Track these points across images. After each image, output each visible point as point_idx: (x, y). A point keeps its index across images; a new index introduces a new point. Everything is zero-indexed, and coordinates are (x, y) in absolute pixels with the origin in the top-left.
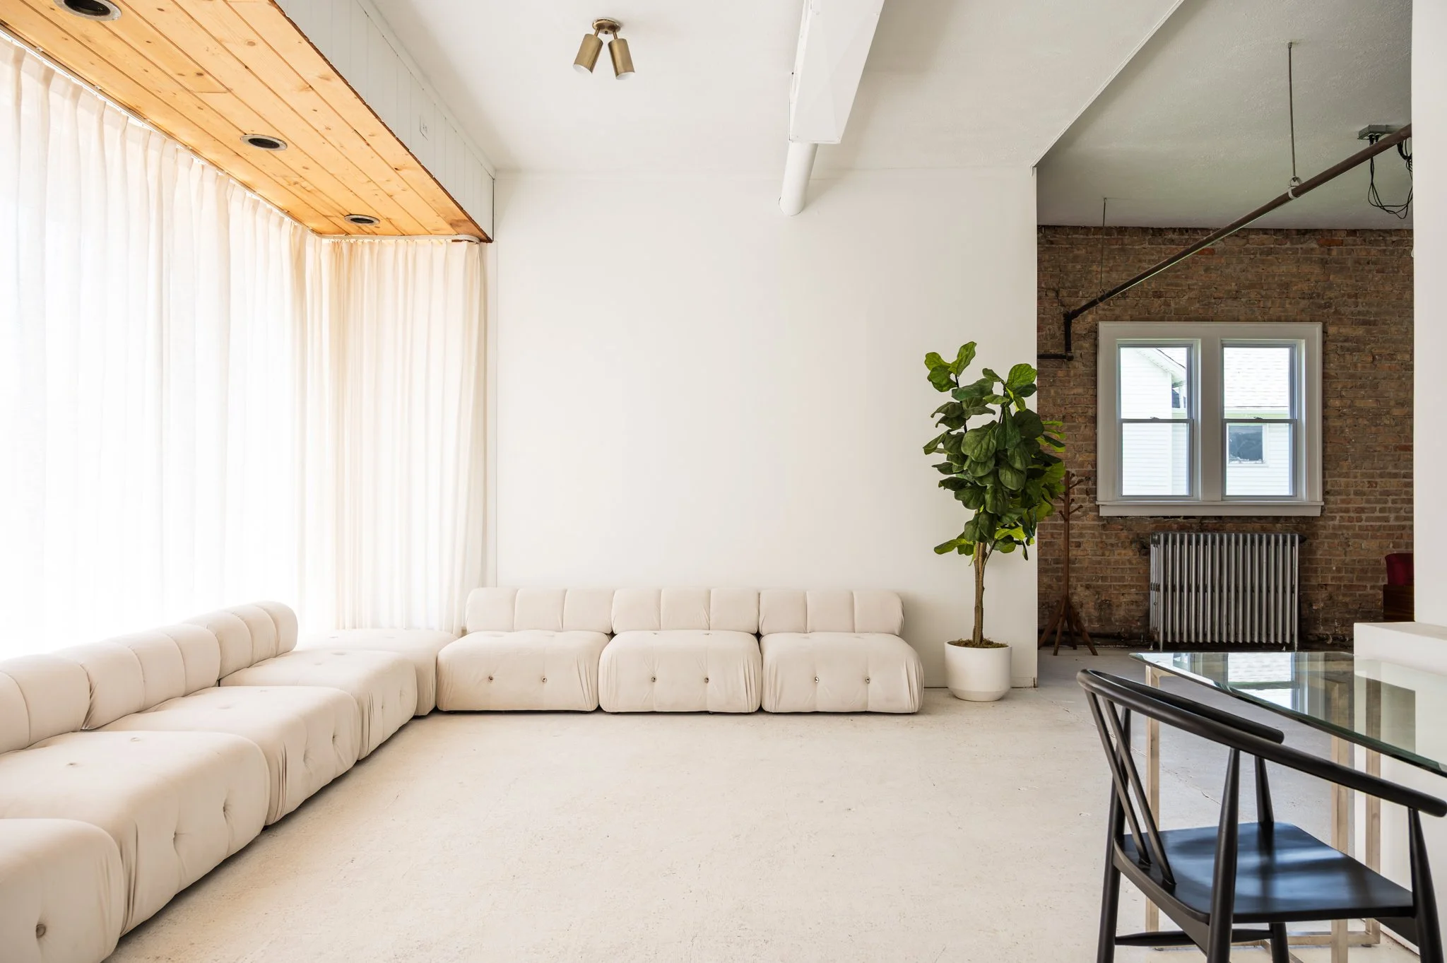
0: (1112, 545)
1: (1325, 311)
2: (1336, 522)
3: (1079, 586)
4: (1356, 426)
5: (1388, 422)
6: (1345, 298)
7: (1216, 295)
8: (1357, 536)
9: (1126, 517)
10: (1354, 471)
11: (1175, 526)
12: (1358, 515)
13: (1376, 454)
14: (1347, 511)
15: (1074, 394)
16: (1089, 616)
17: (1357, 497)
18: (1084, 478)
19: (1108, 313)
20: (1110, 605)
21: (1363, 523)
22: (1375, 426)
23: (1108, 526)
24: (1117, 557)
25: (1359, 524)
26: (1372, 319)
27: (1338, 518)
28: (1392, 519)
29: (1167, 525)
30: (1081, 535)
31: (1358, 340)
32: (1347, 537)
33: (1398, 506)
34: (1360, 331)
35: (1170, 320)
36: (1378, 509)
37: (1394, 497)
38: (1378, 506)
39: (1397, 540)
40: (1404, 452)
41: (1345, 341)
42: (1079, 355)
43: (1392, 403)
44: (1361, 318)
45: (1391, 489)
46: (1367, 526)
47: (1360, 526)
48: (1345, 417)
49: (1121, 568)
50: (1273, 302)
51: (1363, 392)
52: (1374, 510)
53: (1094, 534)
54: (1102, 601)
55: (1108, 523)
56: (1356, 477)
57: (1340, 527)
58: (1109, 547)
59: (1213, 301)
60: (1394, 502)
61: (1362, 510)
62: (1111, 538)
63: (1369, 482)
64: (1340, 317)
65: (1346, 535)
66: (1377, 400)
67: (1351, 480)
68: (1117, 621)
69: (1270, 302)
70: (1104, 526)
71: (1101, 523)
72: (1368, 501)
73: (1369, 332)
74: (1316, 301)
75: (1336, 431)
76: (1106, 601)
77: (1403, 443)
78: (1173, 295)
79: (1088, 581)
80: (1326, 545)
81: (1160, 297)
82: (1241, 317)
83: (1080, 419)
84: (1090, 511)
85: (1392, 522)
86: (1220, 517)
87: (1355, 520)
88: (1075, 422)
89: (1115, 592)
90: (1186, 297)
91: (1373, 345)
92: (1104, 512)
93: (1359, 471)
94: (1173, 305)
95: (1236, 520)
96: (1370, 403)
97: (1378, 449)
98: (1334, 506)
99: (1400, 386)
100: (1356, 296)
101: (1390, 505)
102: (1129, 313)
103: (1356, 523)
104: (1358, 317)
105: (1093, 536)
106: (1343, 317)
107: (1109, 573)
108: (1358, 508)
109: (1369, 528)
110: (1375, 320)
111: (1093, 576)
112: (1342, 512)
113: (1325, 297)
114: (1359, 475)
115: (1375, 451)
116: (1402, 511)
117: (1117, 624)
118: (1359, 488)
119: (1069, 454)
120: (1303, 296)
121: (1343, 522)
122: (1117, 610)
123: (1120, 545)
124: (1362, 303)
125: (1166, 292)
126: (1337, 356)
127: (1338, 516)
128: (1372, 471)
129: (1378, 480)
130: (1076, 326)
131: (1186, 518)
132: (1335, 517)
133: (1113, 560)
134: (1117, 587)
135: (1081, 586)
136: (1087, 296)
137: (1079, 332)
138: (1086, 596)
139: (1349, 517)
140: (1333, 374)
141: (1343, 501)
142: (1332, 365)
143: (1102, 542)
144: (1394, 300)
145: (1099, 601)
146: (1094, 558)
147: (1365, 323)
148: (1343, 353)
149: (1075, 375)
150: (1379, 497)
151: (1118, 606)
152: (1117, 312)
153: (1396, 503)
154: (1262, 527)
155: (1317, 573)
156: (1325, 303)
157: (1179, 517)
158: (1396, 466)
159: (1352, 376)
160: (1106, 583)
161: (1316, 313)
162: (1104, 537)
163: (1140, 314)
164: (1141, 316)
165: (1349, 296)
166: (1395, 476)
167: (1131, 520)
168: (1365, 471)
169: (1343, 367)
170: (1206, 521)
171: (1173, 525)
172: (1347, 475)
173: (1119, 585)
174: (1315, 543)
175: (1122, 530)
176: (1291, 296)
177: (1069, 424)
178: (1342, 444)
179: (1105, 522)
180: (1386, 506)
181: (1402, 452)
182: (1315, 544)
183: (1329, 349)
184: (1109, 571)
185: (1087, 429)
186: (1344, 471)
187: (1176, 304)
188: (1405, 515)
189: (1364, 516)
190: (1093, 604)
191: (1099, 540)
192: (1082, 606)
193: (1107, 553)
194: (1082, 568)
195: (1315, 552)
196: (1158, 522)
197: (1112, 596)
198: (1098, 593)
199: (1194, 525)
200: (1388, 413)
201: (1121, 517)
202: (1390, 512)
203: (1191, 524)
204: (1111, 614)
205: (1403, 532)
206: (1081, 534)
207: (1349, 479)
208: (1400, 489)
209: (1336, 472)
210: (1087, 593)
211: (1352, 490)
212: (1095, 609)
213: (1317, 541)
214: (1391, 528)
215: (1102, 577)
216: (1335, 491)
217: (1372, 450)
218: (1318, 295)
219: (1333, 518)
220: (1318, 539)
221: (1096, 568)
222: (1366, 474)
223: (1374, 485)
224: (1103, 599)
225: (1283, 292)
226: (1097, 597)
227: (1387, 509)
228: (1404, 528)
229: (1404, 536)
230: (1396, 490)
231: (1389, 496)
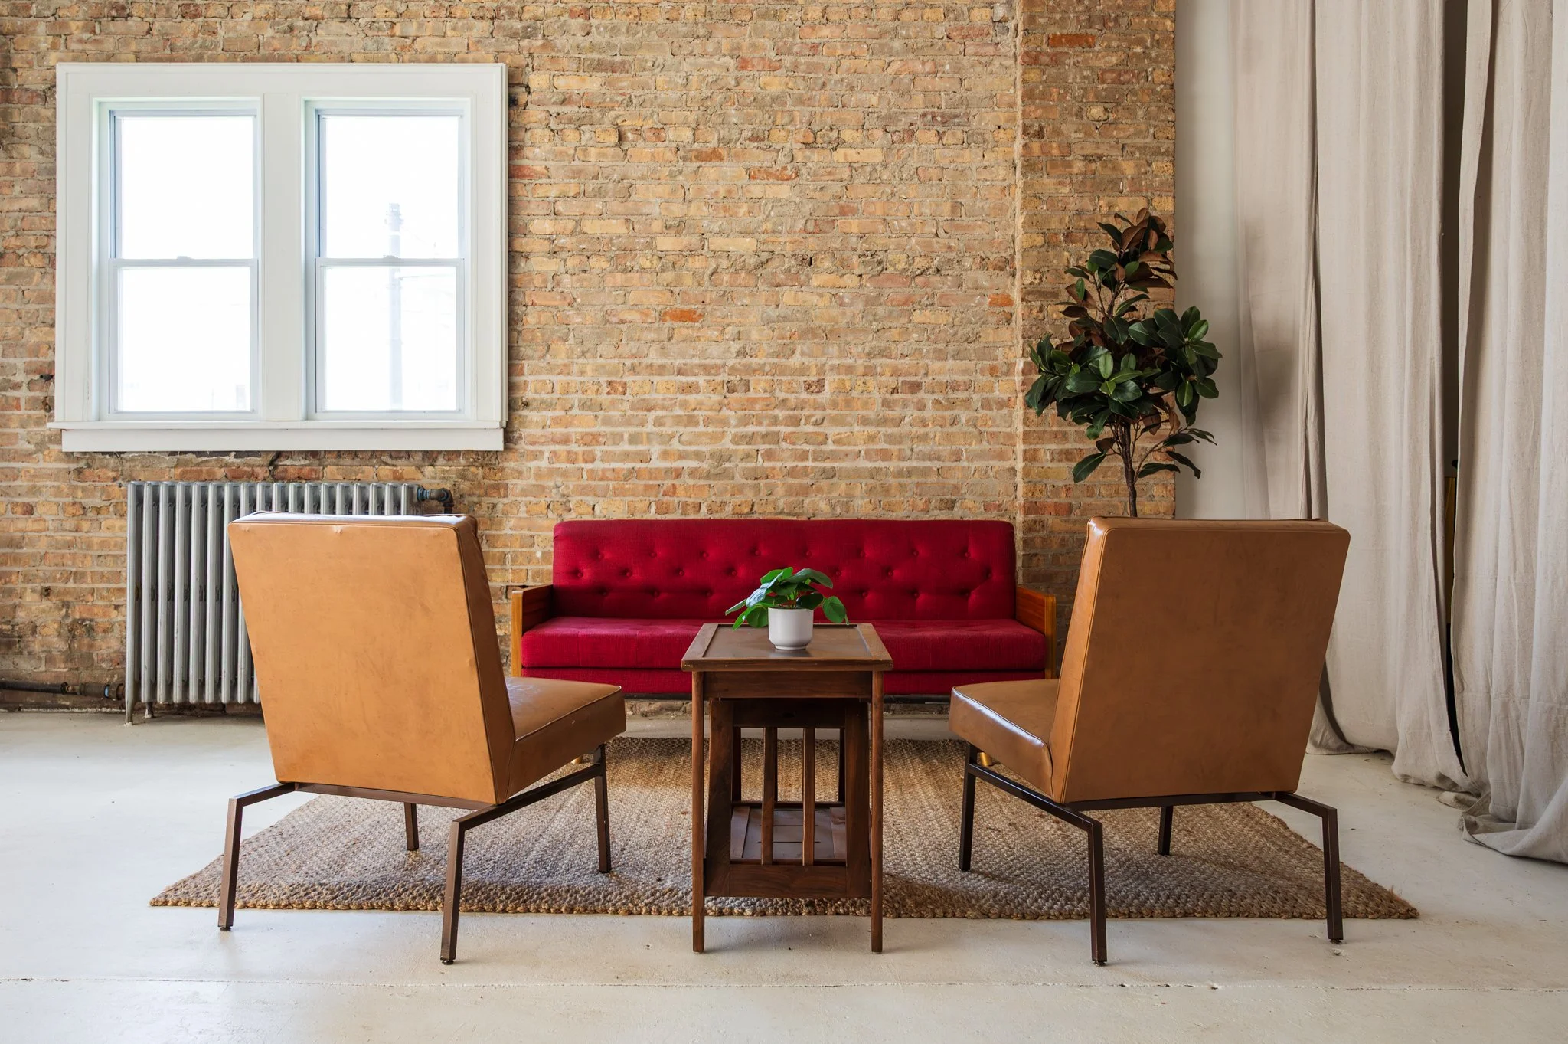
0: (98, 510)
1: (525, 43)
2: (544, 464)
3: (29, 591)
4: (585, 272)
5: (647, 264)
6: (566, 17)
7: (308, 12)
8: (584, 490)
9: (120, 453)
10: (582, 360)
11: (221, 473)
12: (586, 448)
13: (624, 327)
14: (565, 441)
15: (20, 211)
16: (50, 652)
17: (585, 413)
18: (37, 377)
19: (88, 47)
20: (90, 630)
21: (598, 465)
22: (624, 271)
23: (87, 472)
24: (104, 534)
25: (589, 466)
26: (618, 58)
27: (547, 455)
28: (654, 457)
29: (205, 469)
30: (34, 490)
31: (586, 101)
32: (565, 492)
33: (667, 430)
34: (593, 84)
35: (213, 59)
36: (626, 437)
37: (660, 413)
38: (627, 431)
39: (666, 498)
40: (681, 324)
41: (563, 102)
42: (33, 133)
43: (657, 226)
44: (596, 56)
45: (655, 396)
46: (604, 471)
47: (592, 471)
48: (564, 255)
49: (113, 556)
50: (420, 26)
51: (599, 205)
52: (617, 438)
53: (59, 487)
54: (75, 621)
55: (85, 464)
56: (582, 373)
57: (551, 473)
58: (91, 515)
59: (301, 23)
60: (659, 422)
61: (595, 438)
62: (94, 496)
63: (610, 383)
64: (553, 54)
65: (563, 490)
66: (627, 220)
67: (575, 379)
68: (103, 661)
69: (415, 24)
70: (79, 471)
71: (73, 466)
72: (607, 421)
73: (608, 83)
74: (506, 23)
75: (545, 281)
76: (84, 620)
77: (679, 306)
78: (223, 12)
79: (47, 580)
80: (523, 508)
81: (195, 16)
82: (355, 56)
83: (33, 260)
84: (51, 441)
85: (656, 463)
86: (314, 454)
87: (580, 458)
88: (23, 265)
89: (100, 603)
90: (248, 17)
91: (619, 111)
92: (70, 444)
93: (591, 361)
94: (221, 32)
95: (348, 461)
96: (615, 227)
97: (628, 317)
98: (538, 432)
99: (674, 191)
100: (586, 13)
101: (649, 428)
102: (133, 47)
103: (583, 465)
104: (590, 56)
105: (58, 491)
106: (561, 55)
107: (89, 566)
108: (587, 434)
109: (609, 474)
110: (623, 63)
111: (58, 571)
112: (554, 442)
113: (525, 16)
114: (589, 368)
115: (622, 322)
116: (675, 441)
117: (104, 665)
118: (591, 395)
119: (10, 329)
120: (481, 14)
121: (558, 461)
122: (103, 639)
123: (111, 509)
124: (598, 28)
125: (207, 8)
126: (548, 132)
127: (547, 449)
128: (616, 361)
129: (629, 379)
130: (26, 73)
131: (239, 454)
132: (542, 453)
133: (96, 540)
134: (105, 593)
135: (34, 591)
136: (47, 13)
137: (33, 87)
138: (44, 611)
139: (569, 452)
140: (538, 168)
141: (557, 421)
142: (537, 150)
143: (74, 504)
144: (660, 21)
145: (70, 620)
146: (59, 536)
147: (599, 66)
148: (562, 127)
149: (24, 171)
150: (629, 413)
151: (105, 631)
152: (109, 45)
153: (662, 424)
154: (395, 472)
155: (504, 564)
156: (525, 28)
157: (227, 453)
158: (663, 352)
159: (577, 174)
160: (84, 586)
161: (508, 48)
162: (80, 494)
163: (155, 50)
164: (156, 56)
165: (572, 14)
166: (662, 370)
167: (132, 460)
168: (601, 361)
169: (559, 156)
170: (288, 462)
171: (216, 469)
172: (565, 370)
173: (108, 590)
174: (502, 503)
175: (115, 479)
176: (459, 13)
177: (11, 269)
178: (556, 307)
179: (82, 464)
180: (644, 429)
181: (676, 324)
182: (500, 507)
183: (532, 119)
184: (88, 562)
185: (45, 281)
186: (560, 362)
187: (228, 30)
188: (681, 448)
189: (598, 450)
190: (56, 626)
191: (70, 499)
192: (34, 630)
193: (85, 525)
194: (33, 555)
195: (500, 523)
196: (186, 463)
197: (96, 611)
198: (66, 605)
199: (258, 470)
200: (649, 245)
201: (111, 454)
202: (649, 441)
203: (252, 466)
204: (91, 646)
205: (676, 482)
206: (34, 487)
207: (569, 378)
208: (671, 396)
209: (543, 364)
210: (46, 604)
211: (575, 399)
212: (60, 635)
213: (506, 500)
214: (652, 474)
215: (75, 573)
216: (542, 402)
217: (615, 320)
218: (511, 12)
219: (537, 456)
220: (506, 496)
221: (63, 556)
222: (603, 366)
223: (621, 389)
224: (77, 617)
225: (442, 5)
226: (64, 611)
227: (645, 436)
228: (678, 473)
229: (680, 491)
230: (664, 399)
231: (649, 411)
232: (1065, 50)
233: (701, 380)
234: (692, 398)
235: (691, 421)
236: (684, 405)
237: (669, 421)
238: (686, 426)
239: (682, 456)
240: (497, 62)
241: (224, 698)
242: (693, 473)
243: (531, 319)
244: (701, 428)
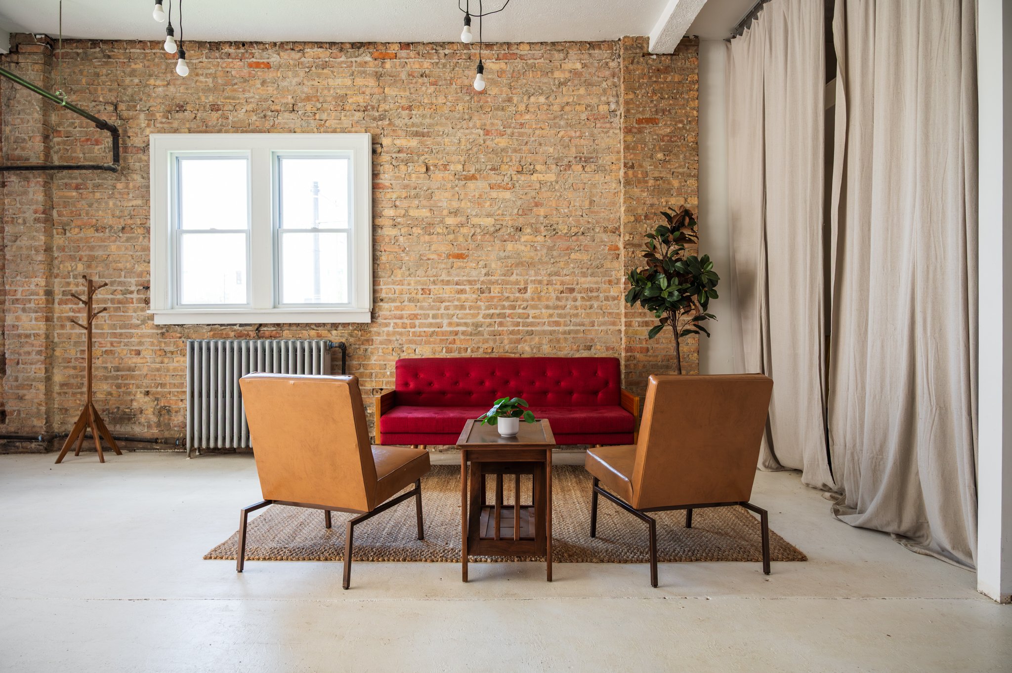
0: (172, 353)
1: (380, 123)
2: (391, 329)
3: (139, 392)
4: (410, 235)
5: (440, 231)
6: (400, 110)
7: (273, 108)
8: (411, 342)
9: (183, 325)
10: (409, 278)
11: (232, 334)
12: (411, 321)
13: (429, 262)
14: (401, 318)
15: (132, 206)
16: (149, 422)
17: (411, 304)
18: (142, 288)
19: (165, 126)
20: (169, 411)
21: (417, 329)
22: (429, 235)
23: (166, 334)
24: (175, 364)
25: (413, 330)
26: (426, 130)
27: (392, 324)
28: (444, 325)
29: (224, 332)
30: (140, 343)
31: (410, 151)
32: (401, 343)
33: (451, 312)
34: (414, 143)
35: (227, 132)
36: (431, 315)
37: (447, 304)
38: (431, 313)
39: (450, 346)
40: (457, 260)
41: (399, 152)
42: (138, 168)
43: (445, 212)
44: (415, 129)
45: (445, 295)
46: (420, 332)
47: (414, 332)
48: (400, 227)
49: (180, 375)
50: (329, 114)
51: (417, 202)
52: (426, 316)
53: (153, 342)
54: (161, 407)
55: (165, 330)
56: (409, 284)
57: (394, 333)
58: (169, 355)
59: (270, 113)
61: (415, 316)
62: (170, 346)
63: (423, 289)
64: (394, 128)
65: (400, 342)
66: (431, 209)
67: (405, 287)
68: (175, 426)
69: (326, 114)
70: (163, 334)
71: (159, 331)
72: (421, 308)
73: (421, 142)
74: (371, 113)
75: (390, 239)
76: (165, 407)
77: (456, 251)
78: (231, 108)
79: (147, 387)
80: (380, 351)
81: (218, 110)
82: (296, 130)
83: (139, 230)
84: (148, 319)
85: (446, 328)
86: (278, 325)
87: (408, 326)
88: (134, 233)
89: (174, 398)
90: (244, 110)
91: (426, 156)
92: (158, 321)
93: (413, 278)
94: (231, 118)
95: (294, 328)
96: (424, 213)
97: (431, 257)
98: (388, 313)
99: (453, 195)
100: (410, 108)
101: (442, 311)
102: (188, 126)
103: (410, 330)
104: (412, 129)
105: (152, 344)
106: (398, 129)
107: (168, 380)
108: (412, 314)
109: (423, 334)
110: (428, 132)
111: (152, 383)
112: (395, 318)
113: (380, 109)
114: (412, 282)
115: (429, 259)
116: (455, 317)
117: (176, 429)
118: (413, 295)
119: (128, 264)
120: (358, 109)
121: (398, 328)
122: (175, 416)
123: (179, 352)
124: (416, 115)
125: (224, 106)
126: (391, 166)
127: (392, 322)
128: (426, 278)
129: (432, 287)
130: (134, 139)
131: (241, 325)
132: (390, 323)
133: (171, 368)
134: (176, 394)
135: (141, 392)
136: (144, 109)
137: (139, 146)
138: (146, 402)
139: (403, 323)
140: (387, 184)
141: (397, 308)
142: (386, 175)
143: (160, 350)
144: (447, 112)
145: (158, 407)
146: (153, 366)
147: (417, 134)
148: (398, 164)
149: (134, 187)
150: (432, 304)
151: (176, 412)
152: (175, 125)
153: (448, 309)
154: (318, 333)
155: (371, 378)
156: (380, 115)
157: (235, 325)
158: (449, 274)
159: (406, 187)
160: (165, 390)
161: (372, 125)
162: (163, 345)
163: (198, 127)
164: (198, 130)
165: (403, 108)
166: (448, 283)
167: (189, 328)
168: (418, 278)
169: (397, 178)
170: (265, 329)
171: (230, 332)
172: (401, 283)
173: (178, 392)
174: (370, 348)
175: (180, 338)
176: (347, 108)
177: (128, 235)
178: (396, 252)
179: (164, 330)
180: (440, 312)
181: (455, 260)
182: (369, 350)
183: (384, 160)
184: (168, 378)
185: (145, 240)
186: (398, 279)
187: (234, 117)
188: (458, 320)
189: (417, 322)
190: (152, 410)
191: (158, 348)
192: (141, 412)
193: (166, 360)
194: (140, 375)
195: (369, 358)
196: (216, 329)
197: (171, 402)
198: (157, 399)
199: (251, 333)
200: (442, 222)
201: (178, 325)
202: (442, 318)
203: (248, 331)
204: (170, 419)
205: (456, 337)
206: (140, 342)
207: (403, 287)
208: (453, 296)
209: (390, 280)
210: (147, 399)
211: (406, 297)
212: (154, 414)
213: (372, 347)
214: (443, 334)
215: (161, 384)
216: (390, 299)
217: (425, 258)
218: (373, 108)
219: (387, 325)
220: (372, 345)
221: (155, 375)
222: (420, 281)
223: (428, 292)
224: (163, 405)
225: (339, 105)
226: (156, 403)
227: (440, 315)
228: (456, 333)
229: (458, 342)
230: (449, 297)
231: (442, 303)
232: (644, 126)
233: (467, 288)
234: (463, 296)
235: (462, 307)
236: (459, 300)
237: (452, 308)
238: (460, 310)
239: (458, 325)
240: (366, 132)
241: (235, 445)
242: (464, 333)
243: (384, 258)
244: (467, 311)
